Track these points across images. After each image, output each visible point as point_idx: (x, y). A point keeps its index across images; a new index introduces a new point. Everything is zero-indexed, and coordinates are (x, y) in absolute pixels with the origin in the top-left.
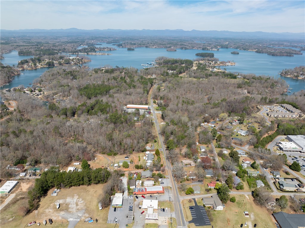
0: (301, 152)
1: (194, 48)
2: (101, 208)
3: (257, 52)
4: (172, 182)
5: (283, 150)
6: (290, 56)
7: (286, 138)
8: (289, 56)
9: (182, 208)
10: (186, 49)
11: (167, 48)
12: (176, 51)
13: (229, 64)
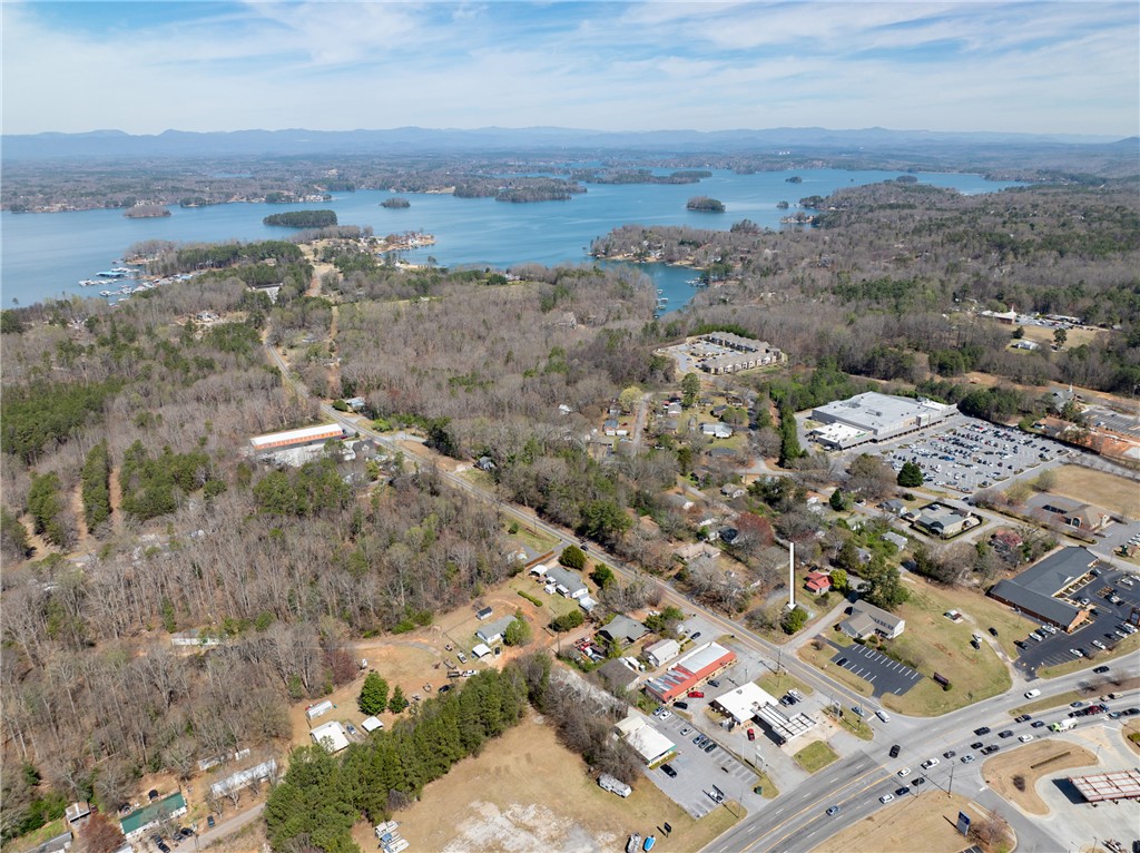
0: (874, 441)
1: (233, 200)
2: (629, 790)
3: (458, 194)
4: (715, 621)
5: (841, 449)
6: (562, 199)
7: (810, 418)
8: (559, 199)
9: (822, 673)
10: (201, 204)
11: (116, 205)
12: (167, 214)
13: (416, 242)
